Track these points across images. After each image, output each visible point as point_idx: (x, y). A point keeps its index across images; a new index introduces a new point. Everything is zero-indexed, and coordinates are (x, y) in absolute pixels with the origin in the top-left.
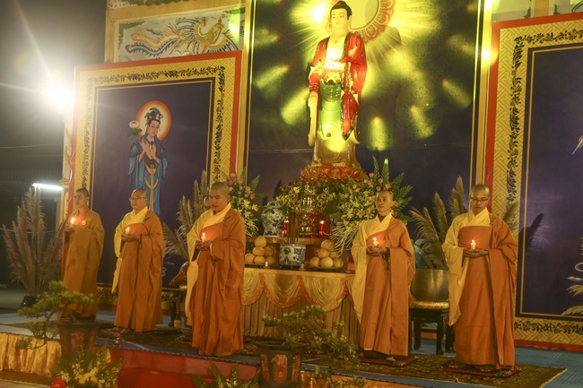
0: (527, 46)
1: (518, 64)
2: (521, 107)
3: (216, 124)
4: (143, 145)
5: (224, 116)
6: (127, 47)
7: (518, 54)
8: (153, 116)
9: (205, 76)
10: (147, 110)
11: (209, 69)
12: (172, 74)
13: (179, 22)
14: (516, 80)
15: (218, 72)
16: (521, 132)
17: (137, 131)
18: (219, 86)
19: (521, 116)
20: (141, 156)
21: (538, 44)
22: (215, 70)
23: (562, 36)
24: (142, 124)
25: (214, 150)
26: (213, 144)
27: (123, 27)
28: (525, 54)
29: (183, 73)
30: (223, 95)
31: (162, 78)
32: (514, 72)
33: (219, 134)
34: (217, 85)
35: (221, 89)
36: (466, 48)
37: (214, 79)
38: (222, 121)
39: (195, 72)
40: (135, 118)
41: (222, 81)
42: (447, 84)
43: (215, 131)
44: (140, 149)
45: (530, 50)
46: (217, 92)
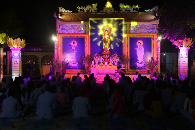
0: (129, 37)
2: (128, 44)
3: (85, 45)
4: (72, 47)
5: (87, 43)
6: (61, 29)
7: (128, 38)
8: (74, 43)
9: (83, 37)
10: (73, 42)
12: (77, 36)
13: (71, 25)
14: (128, 41)
17: (71, 45)
20: (72, 49)
23: (132, 36)
24: (72, 44)
26: (85, 48)
27: (60, 25)
29: (79, 36)
31: (75, 37)
39: (81, 36)
40: (70, 43)
41: (86, 38)
42: (120, 40)
43: (85, 46)
44: (72, 48)
46: (85, 40)
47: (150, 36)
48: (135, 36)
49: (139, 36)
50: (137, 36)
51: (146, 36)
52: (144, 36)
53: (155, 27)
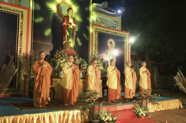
1: (96, 34)
3: (20, 30)
5: (23, 28)
7: (96, 32)
9: (15, 12)
11: (17, 10)
14: (96, 37)
15: (20, 13)
16: (97, 48)
18: (21, 18)
19: (97, 44)
21: (99, 31)
22: (19, 12)
23: (102, 30)
25: (19, 39)
26: (19, 37)
28: (97, 32)
29: (5, 8)
30: (23, 21)
32: (95, 35)
33: (21, 34)
34: (20, 17)
35: (22, 19)
36: (87, 27)
37: (19, 15)
38: (22, 30)
39: (11, 10)
41: (22, 16)
42: (84, 34)
43: (20, 32)
45: (98, 31)
46: (20, 19)
47: (122, 35)
48: (105, 31)
49: (110, 33)
50: (107, 31)
51: (118, 35)
52: (116, 33)
53: (116, 25)
